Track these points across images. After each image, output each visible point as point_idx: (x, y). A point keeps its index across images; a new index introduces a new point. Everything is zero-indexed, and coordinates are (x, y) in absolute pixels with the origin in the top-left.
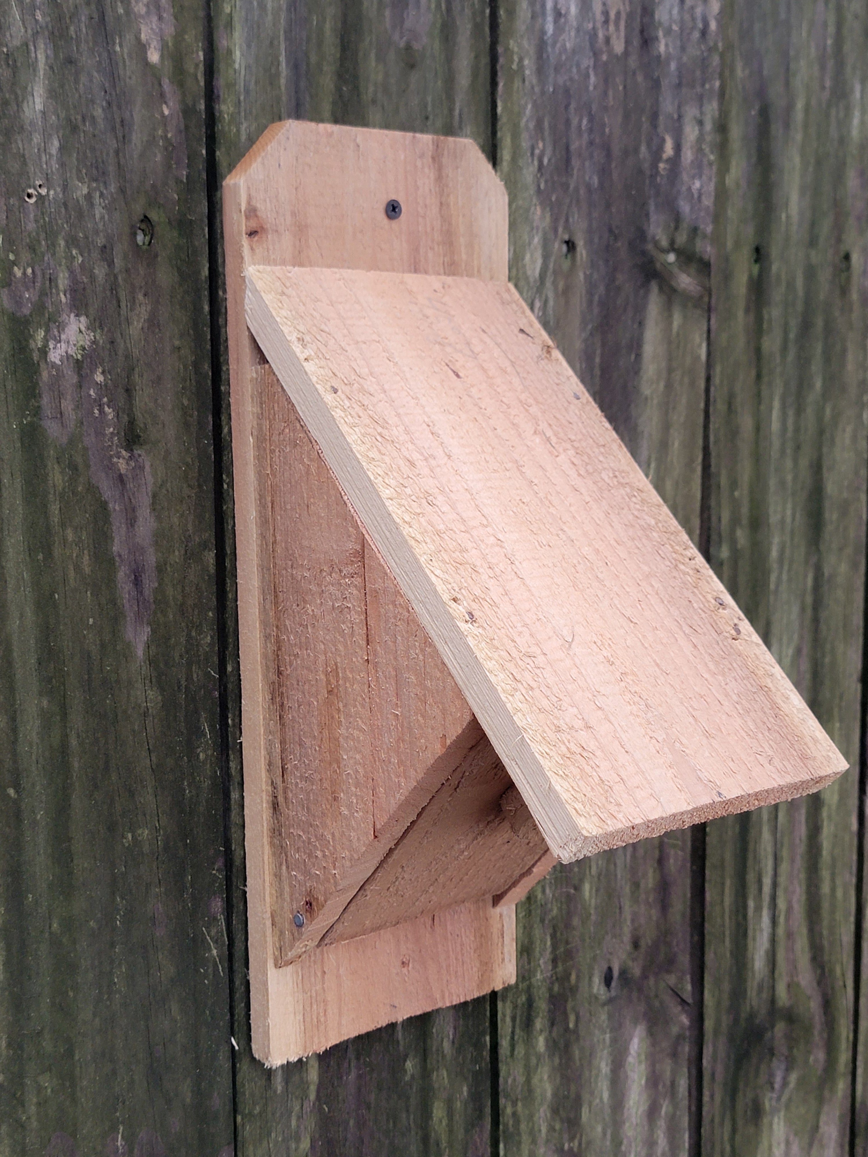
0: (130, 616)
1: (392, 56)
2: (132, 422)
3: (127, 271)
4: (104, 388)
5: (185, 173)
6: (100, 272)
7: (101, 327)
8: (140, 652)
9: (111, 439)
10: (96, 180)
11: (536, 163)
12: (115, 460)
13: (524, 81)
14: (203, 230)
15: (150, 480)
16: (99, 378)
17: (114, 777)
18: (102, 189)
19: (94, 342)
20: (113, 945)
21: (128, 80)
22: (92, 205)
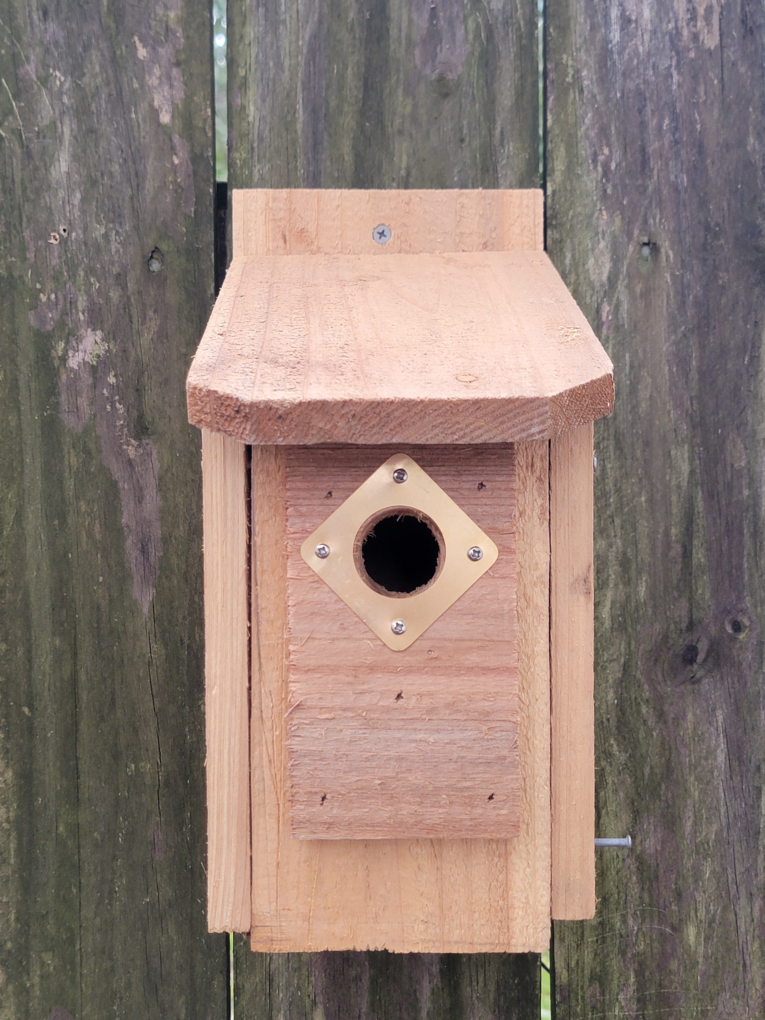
0: (137, 579)
1: (422, 88)
2: (141, 417)
3: (140, 293)
4: (115, 388)
5: (193, 209)
6: (115, 295)
7: (114, 338)
8: (146, 609)
9: (121, 430)
10: (113, 222)
11: (600, 169)
12: (125, 447)
13: (581, 91)
14: (210, 255)
15: (157, 464)
16: (112, 380)
17: (119, 713)
18: (118, 228)
19: (107, 351)
20: (115, 858)
21: (142, 140)
22: (108, 242)
